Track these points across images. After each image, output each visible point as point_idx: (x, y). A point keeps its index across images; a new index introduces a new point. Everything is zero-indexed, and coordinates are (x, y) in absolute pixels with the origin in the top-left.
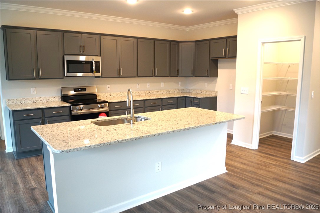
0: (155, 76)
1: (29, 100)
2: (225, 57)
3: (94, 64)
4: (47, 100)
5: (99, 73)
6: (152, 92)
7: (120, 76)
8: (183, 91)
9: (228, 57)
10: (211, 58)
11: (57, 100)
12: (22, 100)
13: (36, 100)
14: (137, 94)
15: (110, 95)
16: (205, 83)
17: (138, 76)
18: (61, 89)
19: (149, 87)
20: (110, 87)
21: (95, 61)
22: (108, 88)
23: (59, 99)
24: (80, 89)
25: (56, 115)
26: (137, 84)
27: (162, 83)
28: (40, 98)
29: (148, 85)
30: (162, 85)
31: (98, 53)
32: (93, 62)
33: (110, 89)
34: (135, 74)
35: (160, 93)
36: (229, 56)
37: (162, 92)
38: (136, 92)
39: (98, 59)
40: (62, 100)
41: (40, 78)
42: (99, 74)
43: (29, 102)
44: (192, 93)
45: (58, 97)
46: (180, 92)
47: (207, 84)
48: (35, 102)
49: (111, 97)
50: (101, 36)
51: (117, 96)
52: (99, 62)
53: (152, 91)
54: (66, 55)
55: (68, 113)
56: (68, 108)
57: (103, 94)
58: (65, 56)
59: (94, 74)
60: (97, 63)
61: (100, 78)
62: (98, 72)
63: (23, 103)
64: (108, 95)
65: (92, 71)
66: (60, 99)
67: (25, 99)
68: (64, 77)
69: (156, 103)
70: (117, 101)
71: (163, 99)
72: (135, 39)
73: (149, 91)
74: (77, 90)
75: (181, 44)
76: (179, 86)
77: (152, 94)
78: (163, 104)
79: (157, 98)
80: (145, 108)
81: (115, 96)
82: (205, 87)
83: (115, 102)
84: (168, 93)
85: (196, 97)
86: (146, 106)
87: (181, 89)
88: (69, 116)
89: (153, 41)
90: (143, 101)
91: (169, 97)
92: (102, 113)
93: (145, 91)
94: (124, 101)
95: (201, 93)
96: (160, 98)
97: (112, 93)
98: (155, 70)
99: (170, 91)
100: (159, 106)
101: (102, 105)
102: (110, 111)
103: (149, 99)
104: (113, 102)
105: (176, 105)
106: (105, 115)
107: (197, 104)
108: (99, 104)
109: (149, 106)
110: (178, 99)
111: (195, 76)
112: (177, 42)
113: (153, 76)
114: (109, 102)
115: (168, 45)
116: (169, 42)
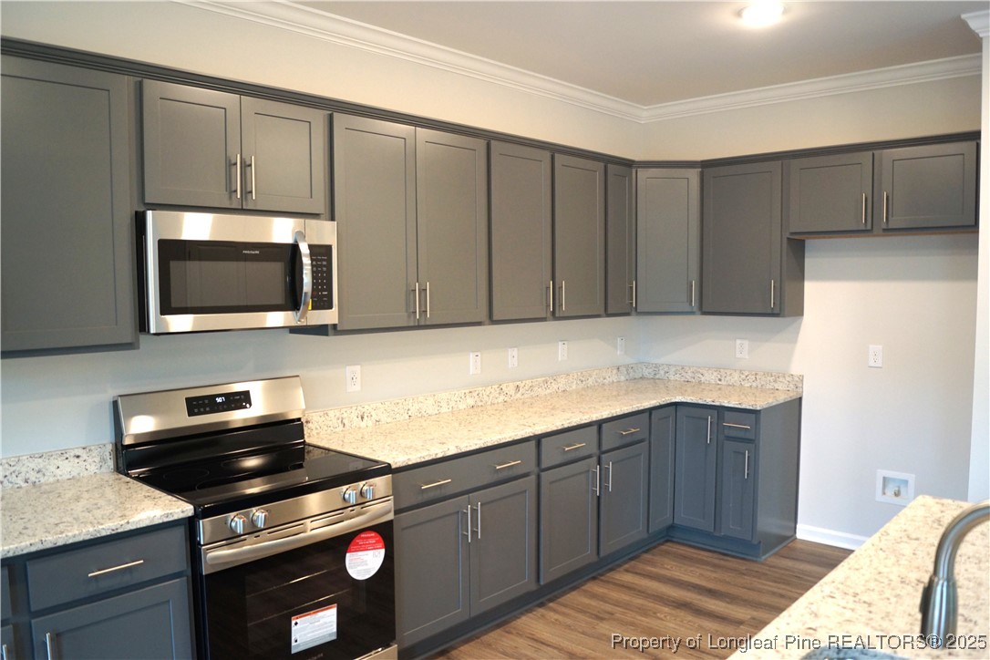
0: (557, 315)
2: (869, 227)
3: (306, 261)
5: (330, 307)
6: (527, 388)
7: (422, 323)
8: (636, 380)
9: (889, 231)
10: (792, 234)
11: (93, 469)
14: (471, 401)
15: (362, 418)
16: (738, 342)
17: (495, 318)
18: (115, 404)
19: (516, 365)
20: (358, 375)
21: (311, 247)
22: (349, 379)
23: (103, 460)
24: (219, 400)
25: (104, 585)
26: (472, 356)
27: (560, 343)
29: (513, 357)
30: (562, 351)
31: (320, 205)
32: (304, 249)
33: (357, 388)
34: (482, 314)
35: (556, 387)
36: (891, 226)
37: (562, 383)
38: (467, 391)
39: (325, 232)
40: (118, 470)
42: (329, 317)
44: (669, 380)
45: (95, 453)
46: (623, 378)
47: (746, 343)
49: (363, 424)
50: (336, 115)
51: (389, 420)
52: (329, 248)
53: (528, 382)
54: (155, 207)
55: (179, 562)
56: (179, 534)
57: (331, 414)
58: (150, 214)
59: (303, 316)
60: (322, 253)
61: (326, 334)
62: (323, 302)
64: (353, 416)
65: (292, 301)
66: (111, 464)
68: (143, 337)
69: (581, 445)
70: (430, 458)
71: (604, 425)
72: (481, 143)
73: (518, 383)
74: (204, 406)
75: (643, 174)
76: (618, 353)
77: (526, 396)
78: (604, 448)
79: (585, 419)
80: (539, 477)
81: (384, 418)
82: (738, 355)
83: (419, 461)
84: (581, 386)
85: (740, 407)
86: (544, 465)
87: (625, 366)
88: (185, 578)
89: (547, 155)
90: (533, 443)
91: (626, 412)
92: (363, 535)
93: (504, 387)
94: (460, 451)
95: (720, 380)
96: (594, 419)
97: (366, 407)
98: (557, 287)
99: (590, 376)
100: (590, 456)
101: (365, 488)
102: (396, 512)
103: (555, 429)
104: (410, 463)
105: (646, 443)
106: (377, 542)
107: (741, 435)
108: (347, 486)
109: (557, 462)
110: (653, 417)
111: (704, 310)
112: (628, 164)
113: (549, 315)
114: (393, 467)
115: (599, 177)
116: (602, 164)
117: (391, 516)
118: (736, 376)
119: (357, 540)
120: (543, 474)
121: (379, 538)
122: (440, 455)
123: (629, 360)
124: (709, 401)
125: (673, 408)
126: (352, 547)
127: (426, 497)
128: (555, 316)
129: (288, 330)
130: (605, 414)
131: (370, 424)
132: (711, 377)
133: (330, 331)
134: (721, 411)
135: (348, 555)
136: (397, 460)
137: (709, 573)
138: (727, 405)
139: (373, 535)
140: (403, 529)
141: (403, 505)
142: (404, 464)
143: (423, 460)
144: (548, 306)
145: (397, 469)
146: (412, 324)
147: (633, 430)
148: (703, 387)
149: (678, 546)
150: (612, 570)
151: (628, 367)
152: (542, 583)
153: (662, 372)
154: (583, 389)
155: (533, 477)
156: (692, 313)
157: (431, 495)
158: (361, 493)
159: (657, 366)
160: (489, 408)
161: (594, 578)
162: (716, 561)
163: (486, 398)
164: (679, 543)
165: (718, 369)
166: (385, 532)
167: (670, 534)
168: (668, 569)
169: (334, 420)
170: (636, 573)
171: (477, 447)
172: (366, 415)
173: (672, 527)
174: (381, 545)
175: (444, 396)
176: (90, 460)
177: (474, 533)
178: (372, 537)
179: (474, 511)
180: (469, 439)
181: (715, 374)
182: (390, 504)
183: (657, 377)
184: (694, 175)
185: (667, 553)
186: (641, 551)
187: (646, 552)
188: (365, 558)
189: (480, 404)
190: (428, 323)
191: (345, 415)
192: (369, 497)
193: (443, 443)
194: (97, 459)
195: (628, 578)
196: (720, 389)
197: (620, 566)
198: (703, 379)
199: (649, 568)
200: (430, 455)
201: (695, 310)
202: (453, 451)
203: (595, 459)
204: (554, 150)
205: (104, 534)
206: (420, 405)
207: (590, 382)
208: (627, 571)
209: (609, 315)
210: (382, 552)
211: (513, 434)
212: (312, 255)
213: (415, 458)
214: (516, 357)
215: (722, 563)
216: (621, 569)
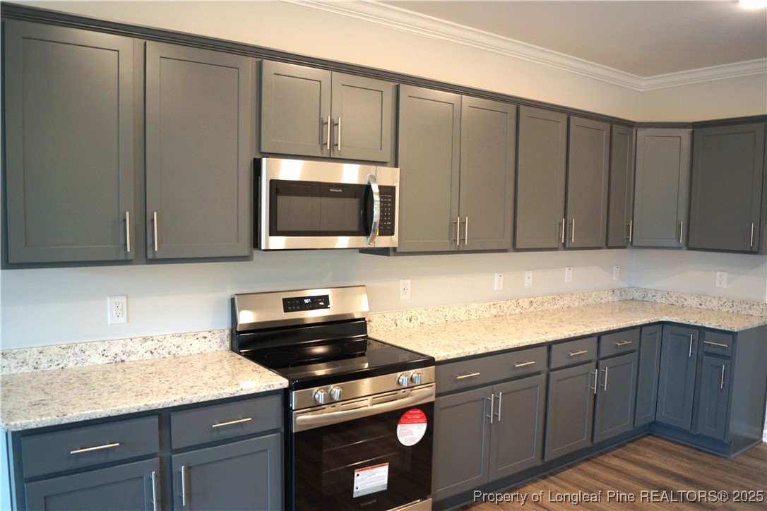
0: (567, 246)
1: (96, 350)
3: (376, 198)
4: (174, 350)
5: (392, 234)
6: (538, 303)
7: (461, 249)
8: (627, 301)
11: (215, 347)
12: (64, 352)
13: (128, 349)
14: (494, 312)
15: (410, 320)
17: (517, 247)
18: (233, 300)
19: (531, 284)
20: (409, 287)
21: (380, 187)
22: (402, 290)
23: (222, 341)
24: (306, 301)
25: (223, 435)
26: (497, 276)
27: (567, 268)
28: (145, 339)
29: (528, 278)
30: (568, 275)
31: (387, 155)
32: (375, 189)
33: (408, 296)
34: (507, 243)
35: (562, 303)
37: (567, 301)
38: (491, 303)
39: (388, 176)
40: (232, 349)
41: (150, 256)
42: (392, 241)
43: (97, 359)
44: (656, 302)
45: (217, 336)
46: (616, 299)
47: (725, 275)
48: (124, 357)
49: (411, 325)
50: (402, 86)
51: (431, 323)
52: (393, 188)
53: (540, 299)
54: (268, 155)
55: (276, 421)
56: (277, 400)
57: (387, 315)
58: (264, 160)
59: (372, 240)
60: (387, 192)
62: (387, 230)
63: (71, 365)
64: (404, 318)
65: (364, 228)
66: (228, 344)
67: (77, 350)
68: (256, 252)
69: (583, 352)
70: (464, 355)
71: (603, 337)
72: (512, 108)
73: (532, 299)
74: (295, 305)
75: (642, 133)
76: (614, 278)
77: (538, 309)
78: (602, 355)
79: (588, 331)
80: (548, 375)
81: (427, 321)
82: (718, 285)
83: (456, 357)
84: (583, 303)
85: (719, 328)
86: (553, 366)
87: (618, 289)
88: (280, 434)
89: (564, 116)
90: (545, 348)
91: (622, 327)
92: (411, 412)
93: (520, 301)
94: (487, 351)
95: (701, 305)
96: (595, 332)
97: (414, 312)
98: (568, 223)
99: (590, 296)
100: (589, 362)
101: (415, 375)
102: (438, 395)
103: (563, 337)
104: (449, 358)
105: (637, 353)
106: (421, 418)
107: (720, 352)
108: (401, 373)
109: (563, 365)
110: (643, 332)
111: (690, 246)
112: (629, 125)
113: (561, 246)
114: (436, 360)
115: (605, 134)
116: (608, 125)
117: (432, 399)
118: (715, 302)
119: (406, 415)
120: (552, 374)
121: (423, 415)
122: (472, 353)
123: (623, 285)
124: (692, 322)
125: (660, 326)
126: (402, 420)
127: (460, 385)
128: (565, 247)
129: (358, 250)
130: (604, 328)
131: (416, 325)
132: (692, 302)
133: (391, 252)
134: (702, 330)
135: (399, 426)
136: (439, 355)
137: (686, 465)
138: (707, 326)
139: (418, 412)
140: (441, 409)
141: (442, 391)
142: (445, 359)
143: (459, 356)
144: (560, 238)
145: (439, 361)
146: (453, 249)
147: (627, 343)
148: (685, 309)
149: (658, 440)
150: (602, 454)
151: (622, 291)
152: (546, 460)
153: (650, 296)
154: (584, 306)
155: (543, 376)
156: (680, 248)
157: (464, 384)
158: (412, 380)
159: (646, 290)
160: (508, 317)
161: (587, 460)
162: (691, 455)
163: (506, 310)
164: (659, 437)
165: (699, 296)
166: (427, 411)
167: (651, 429)
168: (650, 458)
169: (389, 321)
170: (623, 459)
171: (501, 349)
172: (413, 318)
173: (653, 424)
174: (425, 420)
175: (474, 306)
176: (213, 341)
177: (496, 416)
178: (417, 414)
179: (496, 399)
180: (494, 342)
181: (696, 299)
182: (431, 390)
183: (646, 299)
184: (685, 134)
185: (649, 445)
186: (627, 440)
187: (631, 442)
188: (412, 429)
189: (501, 314)
190: (465, 249)
191: (398, 317)
192: (418, 382)
193: (474, 344)
194: (218, 340)
195: (616, 462)
196: (700, 312)
197: (608, 451)
198: (685, 303)
199: (633, 455)
200: (464, 353)
201: (682, 246)
202: (482, 351)
203: (594, 364)
204: (570, 113)
205: (225, 396)
206: (455, 312)
207: (590, 301)
208: (615, 456)
209: (609, 248)
210: (425, 425)
211: (530, 340)
212: (381, 193)
213: (453, 354)
214: (531, 278)
215: (696, 457)
216: (610, 454)
